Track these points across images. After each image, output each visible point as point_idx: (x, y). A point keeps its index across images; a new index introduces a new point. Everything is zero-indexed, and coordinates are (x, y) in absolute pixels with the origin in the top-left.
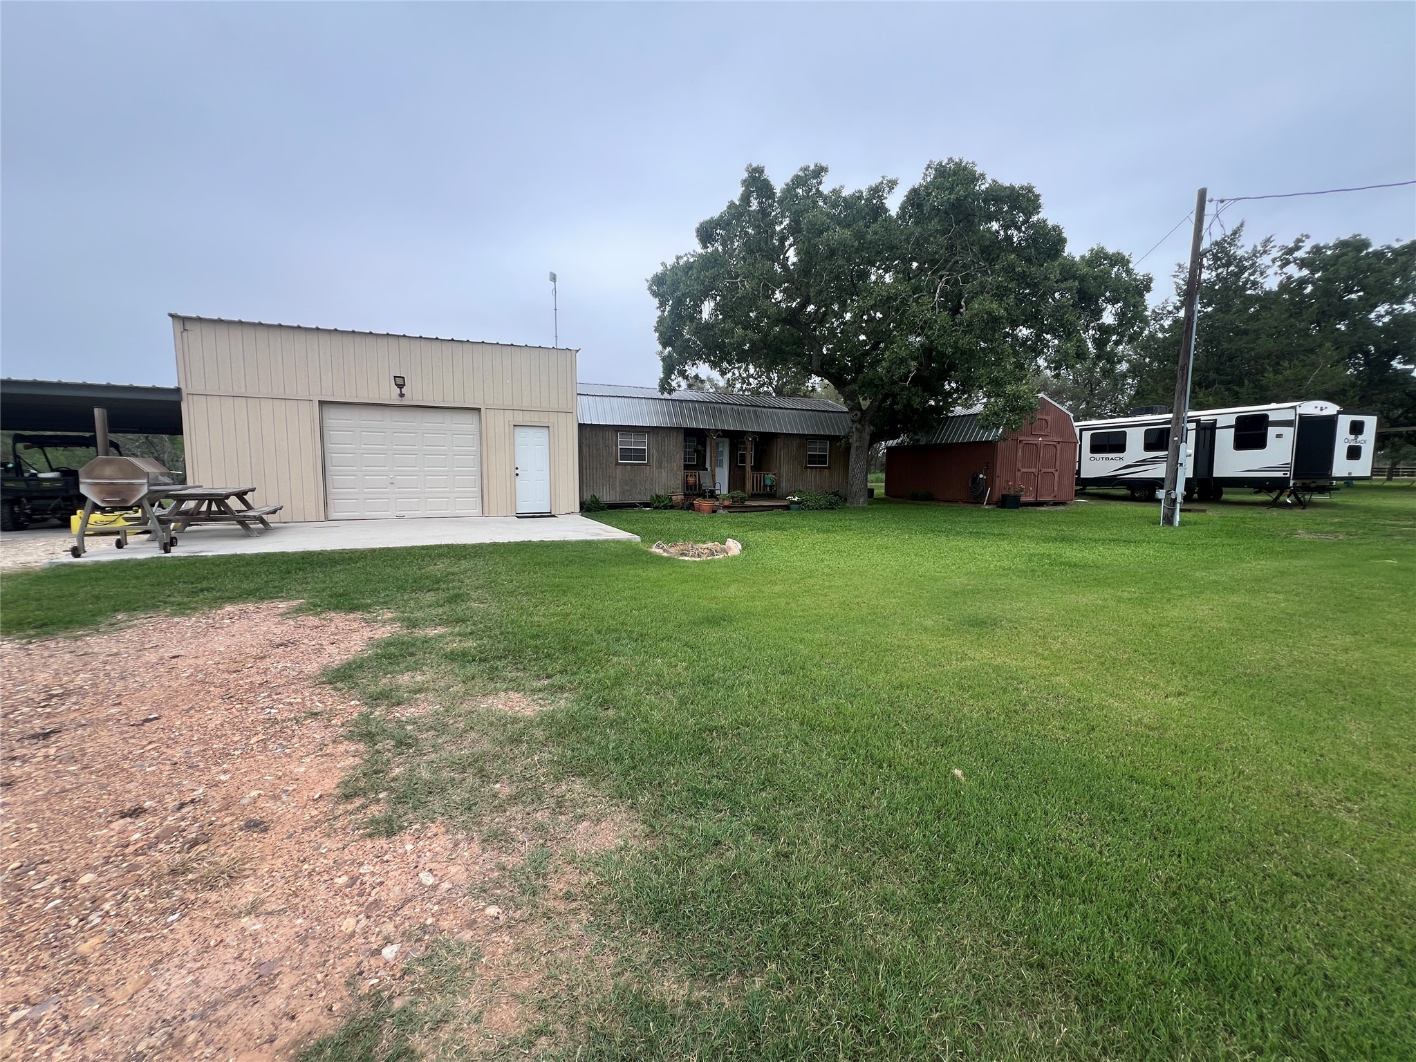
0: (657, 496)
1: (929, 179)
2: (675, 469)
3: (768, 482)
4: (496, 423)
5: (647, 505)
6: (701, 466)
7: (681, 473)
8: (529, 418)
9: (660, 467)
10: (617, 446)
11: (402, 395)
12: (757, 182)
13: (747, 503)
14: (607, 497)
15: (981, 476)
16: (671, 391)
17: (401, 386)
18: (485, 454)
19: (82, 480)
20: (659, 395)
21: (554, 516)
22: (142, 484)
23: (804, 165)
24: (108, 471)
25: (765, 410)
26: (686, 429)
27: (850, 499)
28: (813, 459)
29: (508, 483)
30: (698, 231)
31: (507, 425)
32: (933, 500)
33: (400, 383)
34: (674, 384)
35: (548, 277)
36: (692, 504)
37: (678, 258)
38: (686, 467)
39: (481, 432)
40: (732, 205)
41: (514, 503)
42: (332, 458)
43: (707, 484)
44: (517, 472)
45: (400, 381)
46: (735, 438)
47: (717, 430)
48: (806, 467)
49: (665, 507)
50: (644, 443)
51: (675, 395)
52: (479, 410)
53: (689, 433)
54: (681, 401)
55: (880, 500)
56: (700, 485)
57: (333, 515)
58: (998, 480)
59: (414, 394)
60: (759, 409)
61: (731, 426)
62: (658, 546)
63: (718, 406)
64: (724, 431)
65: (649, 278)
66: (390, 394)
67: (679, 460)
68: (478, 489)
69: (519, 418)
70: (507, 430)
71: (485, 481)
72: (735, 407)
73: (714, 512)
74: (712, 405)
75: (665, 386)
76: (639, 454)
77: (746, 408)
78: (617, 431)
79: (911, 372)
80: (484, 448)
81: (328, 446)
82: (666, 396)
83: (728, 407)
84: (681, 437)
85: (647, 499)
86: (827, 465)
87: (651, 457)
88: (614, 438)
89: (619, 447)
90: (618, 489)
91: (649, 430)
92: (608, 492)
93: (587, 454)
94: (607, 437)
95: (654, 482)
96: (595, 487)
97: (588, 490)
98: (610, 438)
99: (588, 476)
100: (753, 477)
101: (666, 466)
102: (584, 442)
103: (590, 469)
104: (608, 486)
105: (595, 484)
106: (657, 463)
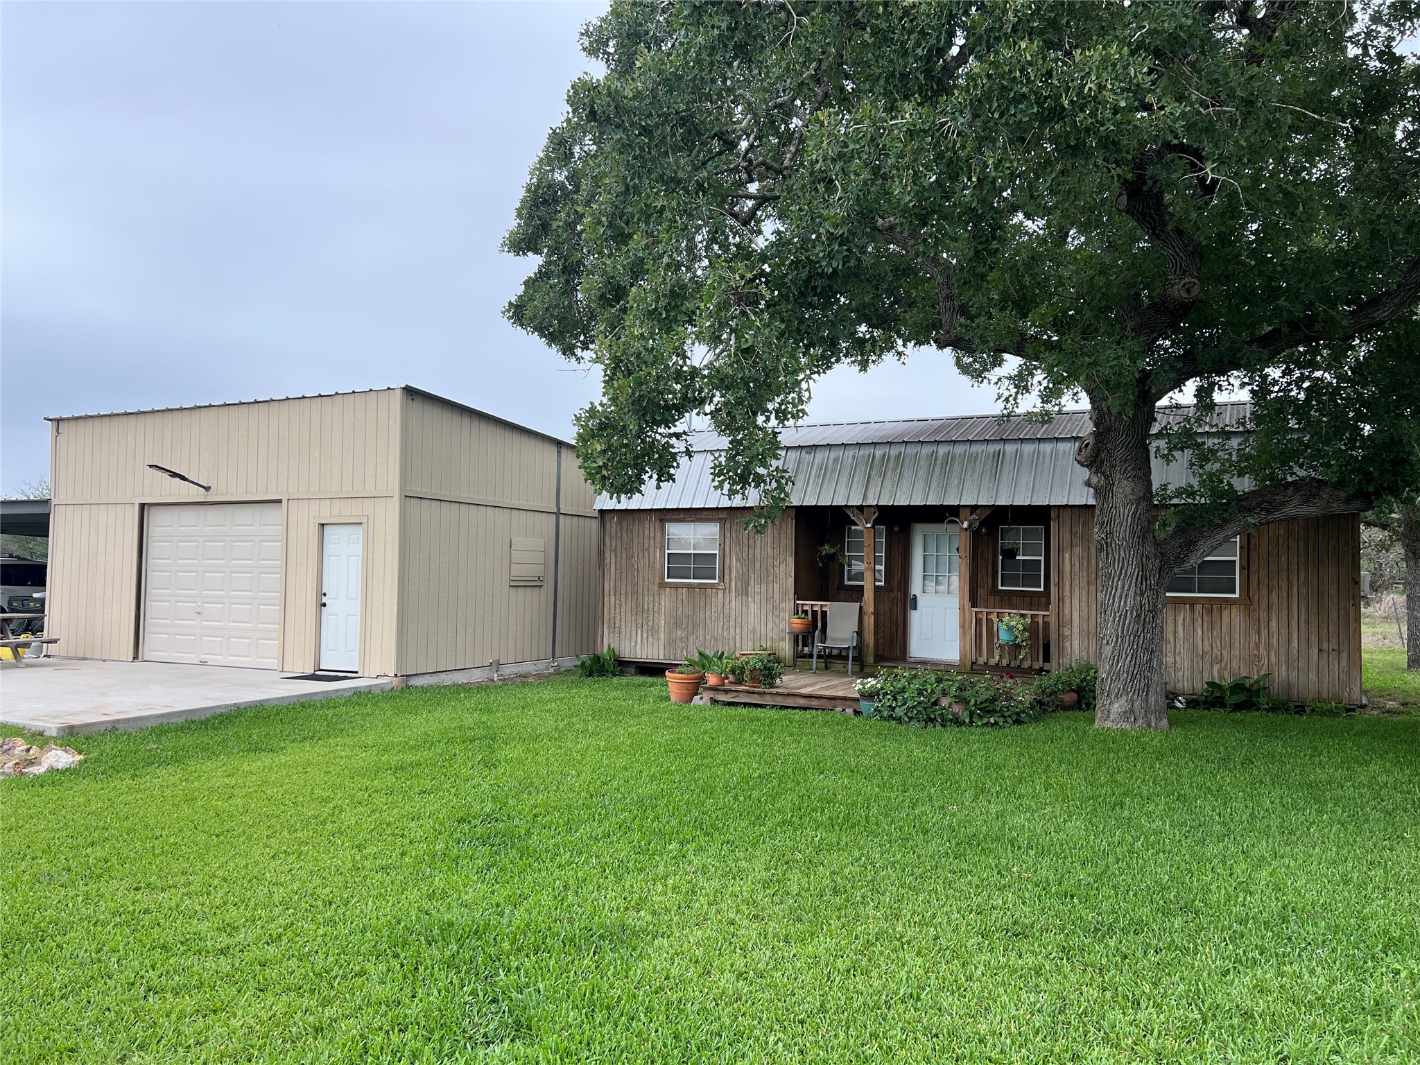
2: (777, 596)
3: (1004, 638)
7: (788, 606)
9: (744, 590)
10: (662, 549)
26: (797, 509)
29: (308, 618)
50: (711, 543)
67: (785, 572)
76: (704, 566)
78: (663, 521)
84: (789, 526)
86: (1237, 595)
87: (727, 571)
88: (659, 535)
89: (667, 552)
90: (662, 636)
91: (724, 515)
92: (645, 641)
93: (613, 566)
94: (647, 532)
95: (732, 623)
96: (623, 629)
97: (612, 635)
98: (652, 535)
99: (613, 609)
100: (978, 622)
101: (757, 590)
102: (608, 544)
103: (615, 595)
104: (645, 627)
105: (623, 624)
106: (739, 584)
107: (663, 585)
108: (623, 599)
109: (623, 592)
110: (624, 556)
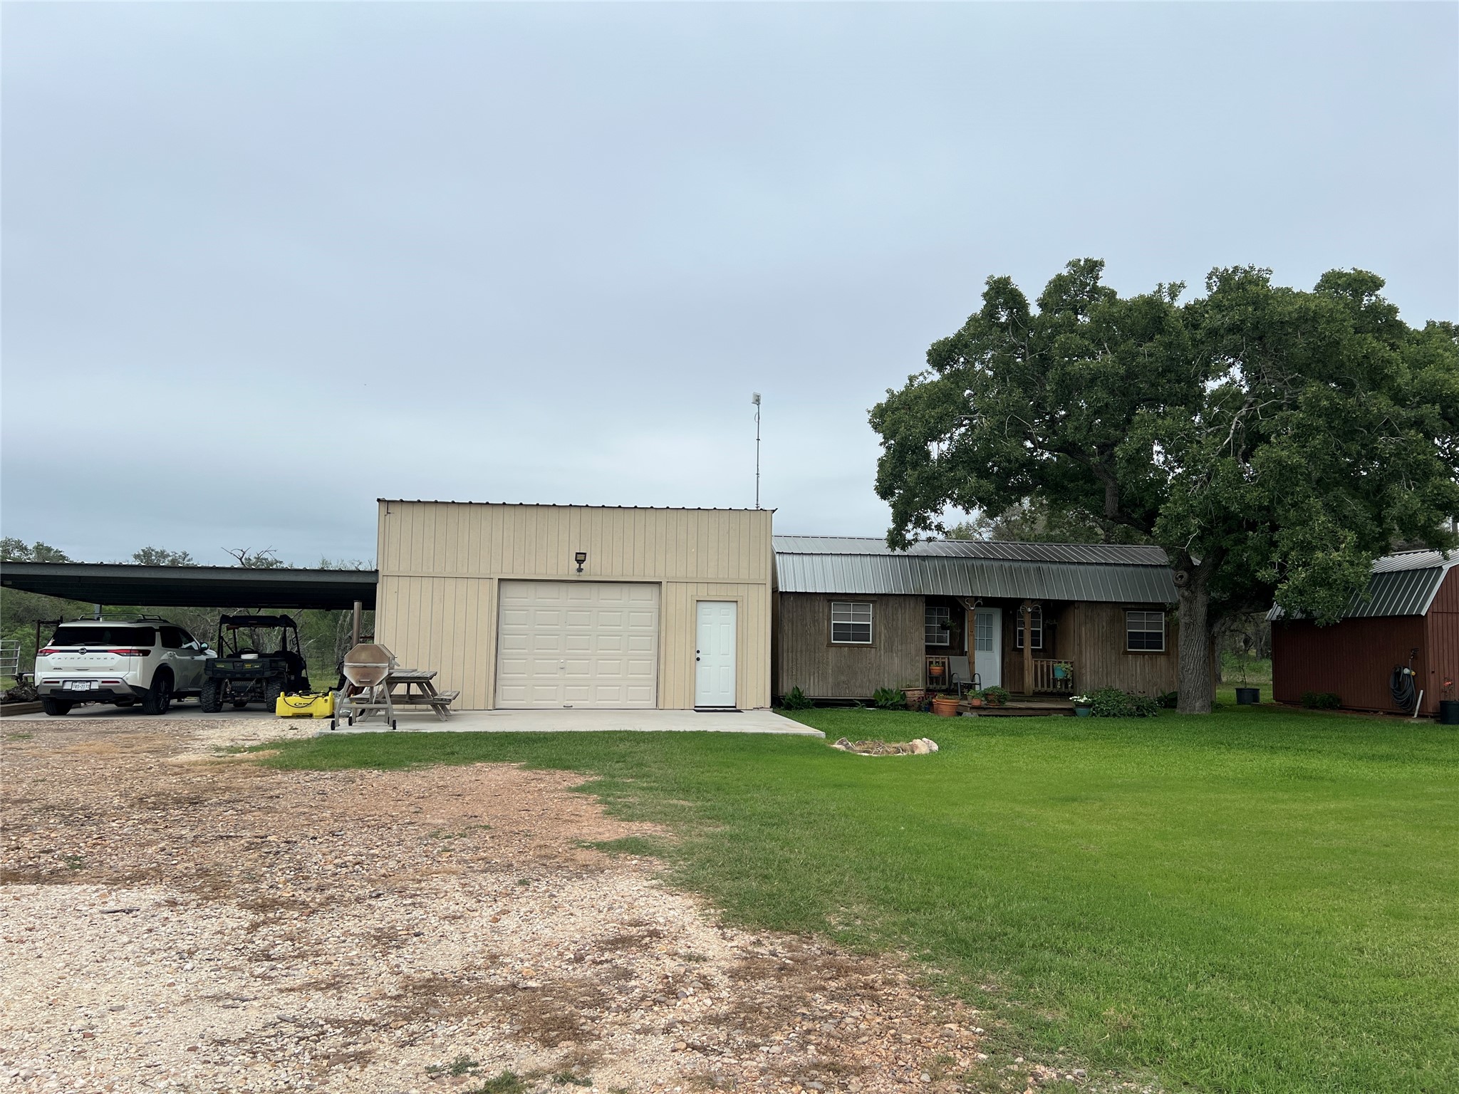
0: (884, 691)
1: (1215, 289)
2: (913, 652)
3: (1059, 675)
4: (678, 597)
5: (870, 703)
6: (957, 648)
7: (921, 659)
8: (714, 592)
9: (890, 649)
10: (829, 620)
11: (580, 570)
12: (1002, 293)
13: (1009, 704)
14: (814, 690)
15: (1406, 671)
16: (905, 545)
17: (580, 562)
18: (663, 634)
19: (346, 664)
20: (888, 551)
21: (739, 711)
22: (384, 668)
23: (1073, 258)
24: (364, 656)
25: (1054, 567)
26: (927, 597)
27: (1180, 703)
28: (1136, 640)
29: (688, 669)
30: (929, 353)
31: (689, 600)
32: (1341, 708)
33: (580, 558)
34: (909, 536)
35: (752, 399)
36: (931, 704)
37: (911, 379)
38: (930, 650)
39: (660, 610)
40: (973, 320)
41: (693, 693)
42: (506, 639)
43: (961, 675)
44: (698, 655)
45: (580, 557)
46: (1010, 608)
47: (977, 598)
48: (1126, 653)
49: (895, 707)
50: (866, 617)
51: (911, 551)
52: (659, 583)
53: (933, 602)
54: (924, 558)
55: (1267, 708)
56: (951, 676)
57: (501, 704)
58: (1432, 677)
59: (593, 568)
60: (1044, 566)
61: (997, 590)
62: (841, 743)
63: (978, 563)
64: (984, 599)
65: (871, 408)
66: (568, 568)
67: (918, 641)
68: (653, 675)
69: (703, 592)
70: (689, 606)
71: (662, 667)
72: (1007, 564)
73: (960, 714)
74: (970, 563)
75: (896, 539)
76: (861, 632)
77: (1024, 565)
78: (830, 601)
79: (1190, 533)
80: (663, 627)
81: (503, 627)
82: (898, 551)
83: (996, 564)
84: (921, 608)
85: (869, 693)
86: (1163, 650)
87: (878, 636)
88: (826, 610)
89: (833, 622)
90: (830, 680)
91: (875, 599)
92: (816, 683)
93: (790, 632)
94: (817, 608)
95: (882, 670)
96: (799, 676)
97: (790, 681)
98: (821, 610)
99: (790, 662)
100: (1036, 666)
101: (900, 648)
102: (786, 616)
103: (792, 652)
104: (816, 674)
105: (799, 672)
106: (886, 644)
107: (830, 645)
108: (799, 655)
109: (799, 650)
110: (799, 624)
